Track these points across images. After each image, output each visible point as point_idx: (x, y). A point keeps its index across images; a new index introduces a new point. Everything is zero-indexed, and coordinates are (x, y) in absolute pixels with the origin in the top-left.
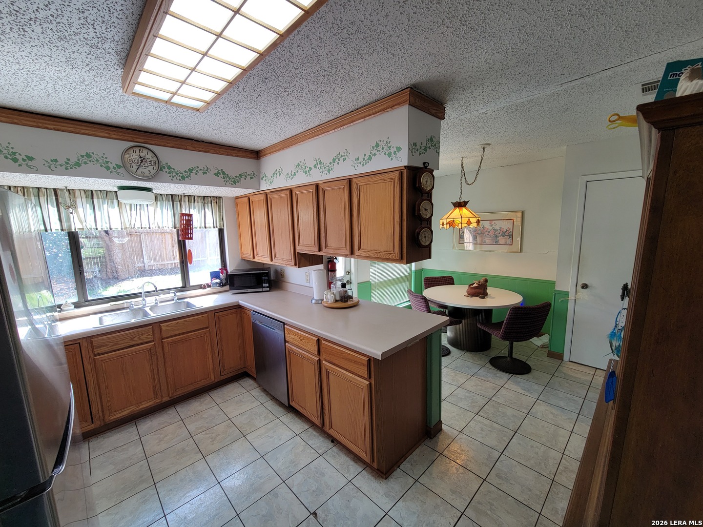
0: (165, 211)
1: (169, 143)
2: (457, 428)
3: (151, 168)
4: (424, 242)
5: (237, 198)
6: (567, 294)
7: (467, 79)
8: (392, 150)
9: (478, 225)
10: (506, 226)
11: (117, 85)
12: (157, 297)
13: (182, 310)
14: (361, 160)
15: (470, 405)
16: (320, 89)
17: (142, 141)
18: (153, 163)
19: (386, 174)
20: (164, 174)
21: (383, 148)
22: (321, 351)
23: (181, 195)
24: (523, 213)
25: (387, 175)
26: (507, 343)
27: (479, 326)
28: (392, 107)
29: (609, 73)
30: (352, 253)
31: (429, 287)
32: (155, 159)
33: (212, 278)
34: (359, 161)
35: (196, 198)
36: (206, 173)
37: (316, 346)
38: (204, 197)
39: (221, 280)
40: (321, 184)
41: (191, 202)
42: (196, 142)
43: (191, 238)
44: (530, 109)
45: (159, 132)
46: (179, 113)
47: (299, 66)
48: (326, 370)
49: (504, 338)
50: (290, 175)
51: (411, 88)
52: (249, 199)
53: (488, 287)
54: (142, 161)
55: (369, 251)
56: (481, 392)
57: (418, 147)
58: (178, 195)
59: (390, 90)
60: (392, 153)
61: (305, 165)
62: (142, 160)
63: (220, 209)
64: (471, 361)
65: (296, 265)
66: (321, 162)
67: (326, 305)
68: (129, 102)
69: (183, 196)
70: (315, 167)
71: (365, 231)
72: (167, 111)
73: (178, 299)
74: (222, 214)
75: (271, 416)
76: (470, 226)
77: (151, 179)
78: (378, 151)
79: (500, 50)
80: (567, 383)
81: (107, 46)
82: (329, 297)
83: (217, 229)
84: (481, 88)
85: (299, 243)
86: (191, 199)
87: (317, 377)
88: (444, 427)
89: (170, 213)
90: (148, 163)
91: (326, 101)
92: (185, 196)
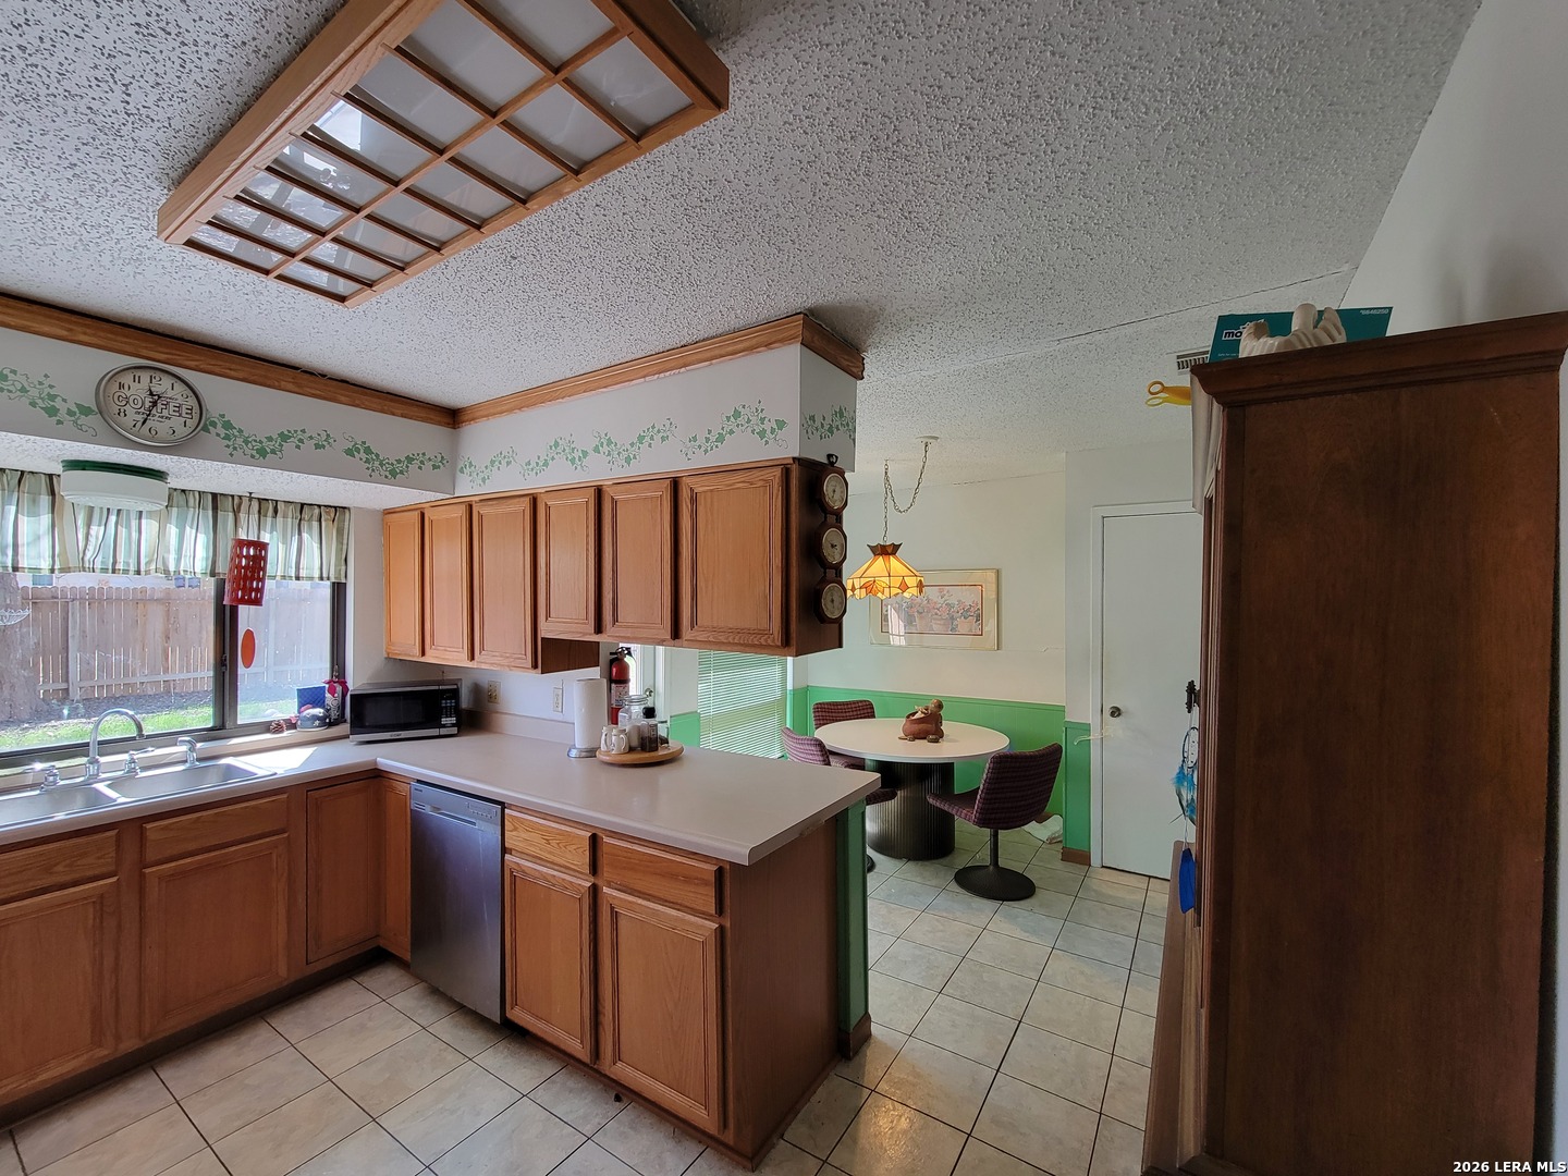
0: (190, 532)
1: (234, 370)
2: (903, 1029)
3: (177, 422)
4: (831, 612)
5: (388, 512)
6: (1086, 728)
7: (906, 310)
8: (767, 426)
9: (921, 591)
10: (969, 597)
11: (135, 221)
12: (138, 755)
13: (209, 786)
14: (701, 440)
15: (924, 973)
16: (625, 293)
17: (163, 357)
18: (184, 411)
19: (755, 471)
20: (212, 439)
21: (749, 421)
22: (599, 864)
23: (240, 497)
24: (998, 572)
25: (757, 473)
26: (987, 831)
27: (931, 801)
28: (768, 345)
29: (1129, 330)
30: (676, 634)
31: (824, 724)
32: (192, 402)
33: (301, 705)
34: (697, 443)
35: (281, 507)
36: (324, 447)
37: (587, 853)
38: (302, 505)
39: (328, 710)
40: (609, 486)
41: (266, 516)
42: (306, 376)
43: (257, 602)
44: (1008, 379)
45: (212, 342)
46: (282, 304)
47: (590, 242)
48: (612, 908)
49: (983, 822)
50: (533, 464)
51: (805, 314)
52: (423, 515)
53: (943, 722)
54: (155, 404)
55: (714, 630)
56: (943, 943)
57: (818, 424)
58: (233, 496)
59: (765, 314)
60: (768, 432)
61: (572, 446)
62: (156, 399)
63: (343, 535)
64: (919, 879)
65: (535, 666)
66: (609, 442)
67: (607, 758)
68: (154, 263)
69: (245, 502)
70: (596, 450)
71: (707, 587)
72: (251, 296)
73: (199, 760)
74: (345, 547)
75: (451, 1056)
76: (905, 594)
77: (175, 447)
78: (738, 426)
79: (963, 269)
80: (1104, 909)
81: (144, 134)
82: (613, 742)
83: (328, 583)
84: (929, 330)
85: (548, 615)
86: (267, 507)
87: (586, 932)
88: (874, 1029)
89: (203, 540)
90: (172, 408)
91: (635, 320)
92: (251, 499)
